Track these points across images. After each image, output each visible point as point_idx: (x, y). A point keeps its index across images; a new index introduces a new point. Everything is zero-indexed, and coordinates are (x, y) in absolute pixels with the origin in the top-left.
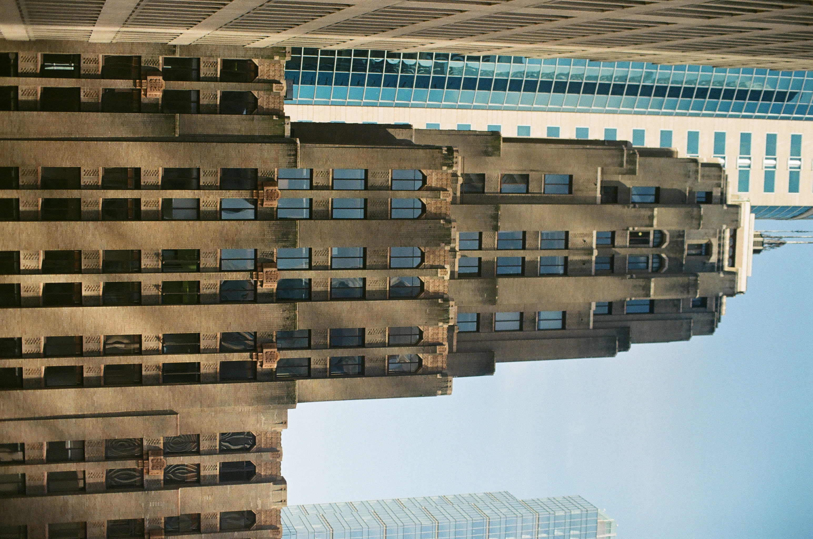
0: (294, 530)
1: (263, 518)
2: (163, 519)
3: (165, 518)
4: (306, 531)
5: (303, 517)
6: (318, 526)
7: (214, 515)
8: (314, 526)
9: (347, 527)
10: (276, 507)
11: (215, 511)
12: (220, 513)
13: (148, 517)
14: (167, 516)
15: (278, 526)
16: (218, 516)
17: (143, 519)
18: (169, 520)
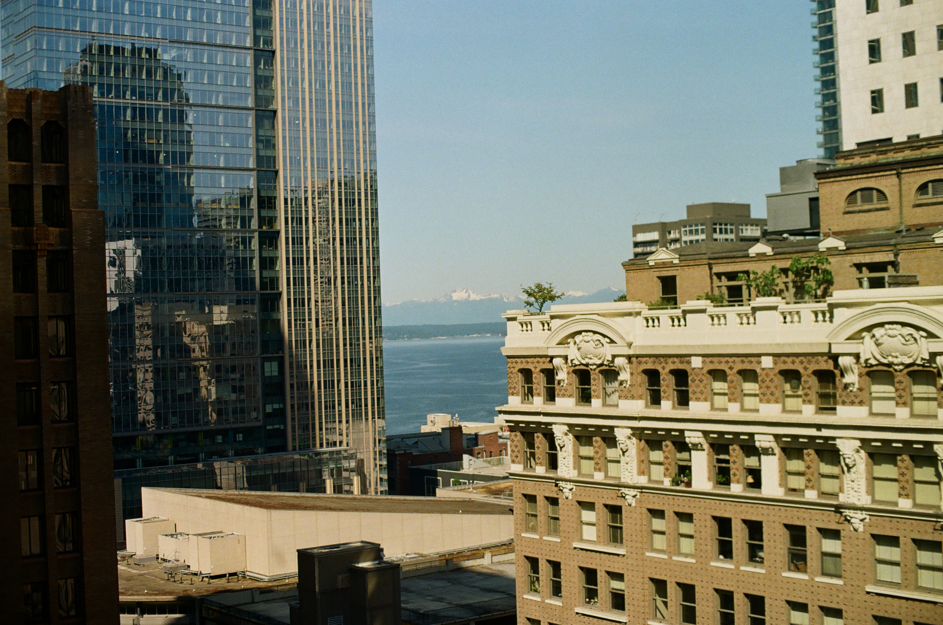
0: (32, 74)
1: (17, 111)
2: (14, 228)
3: (12, 226)
4: (33, 59)
5: (17, 62)
6: (29, 45)
7: (12, 168)
8: (29, 49)
9: (32, 9)
10: (5, 94)
11: (7, 168)
12: (9, 160)
13: (11, 246)
14: (10, 224)
15: (28, 92)
16: (13, 163)
17: (13, 251)
18: (15, 222)
